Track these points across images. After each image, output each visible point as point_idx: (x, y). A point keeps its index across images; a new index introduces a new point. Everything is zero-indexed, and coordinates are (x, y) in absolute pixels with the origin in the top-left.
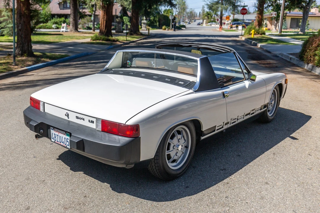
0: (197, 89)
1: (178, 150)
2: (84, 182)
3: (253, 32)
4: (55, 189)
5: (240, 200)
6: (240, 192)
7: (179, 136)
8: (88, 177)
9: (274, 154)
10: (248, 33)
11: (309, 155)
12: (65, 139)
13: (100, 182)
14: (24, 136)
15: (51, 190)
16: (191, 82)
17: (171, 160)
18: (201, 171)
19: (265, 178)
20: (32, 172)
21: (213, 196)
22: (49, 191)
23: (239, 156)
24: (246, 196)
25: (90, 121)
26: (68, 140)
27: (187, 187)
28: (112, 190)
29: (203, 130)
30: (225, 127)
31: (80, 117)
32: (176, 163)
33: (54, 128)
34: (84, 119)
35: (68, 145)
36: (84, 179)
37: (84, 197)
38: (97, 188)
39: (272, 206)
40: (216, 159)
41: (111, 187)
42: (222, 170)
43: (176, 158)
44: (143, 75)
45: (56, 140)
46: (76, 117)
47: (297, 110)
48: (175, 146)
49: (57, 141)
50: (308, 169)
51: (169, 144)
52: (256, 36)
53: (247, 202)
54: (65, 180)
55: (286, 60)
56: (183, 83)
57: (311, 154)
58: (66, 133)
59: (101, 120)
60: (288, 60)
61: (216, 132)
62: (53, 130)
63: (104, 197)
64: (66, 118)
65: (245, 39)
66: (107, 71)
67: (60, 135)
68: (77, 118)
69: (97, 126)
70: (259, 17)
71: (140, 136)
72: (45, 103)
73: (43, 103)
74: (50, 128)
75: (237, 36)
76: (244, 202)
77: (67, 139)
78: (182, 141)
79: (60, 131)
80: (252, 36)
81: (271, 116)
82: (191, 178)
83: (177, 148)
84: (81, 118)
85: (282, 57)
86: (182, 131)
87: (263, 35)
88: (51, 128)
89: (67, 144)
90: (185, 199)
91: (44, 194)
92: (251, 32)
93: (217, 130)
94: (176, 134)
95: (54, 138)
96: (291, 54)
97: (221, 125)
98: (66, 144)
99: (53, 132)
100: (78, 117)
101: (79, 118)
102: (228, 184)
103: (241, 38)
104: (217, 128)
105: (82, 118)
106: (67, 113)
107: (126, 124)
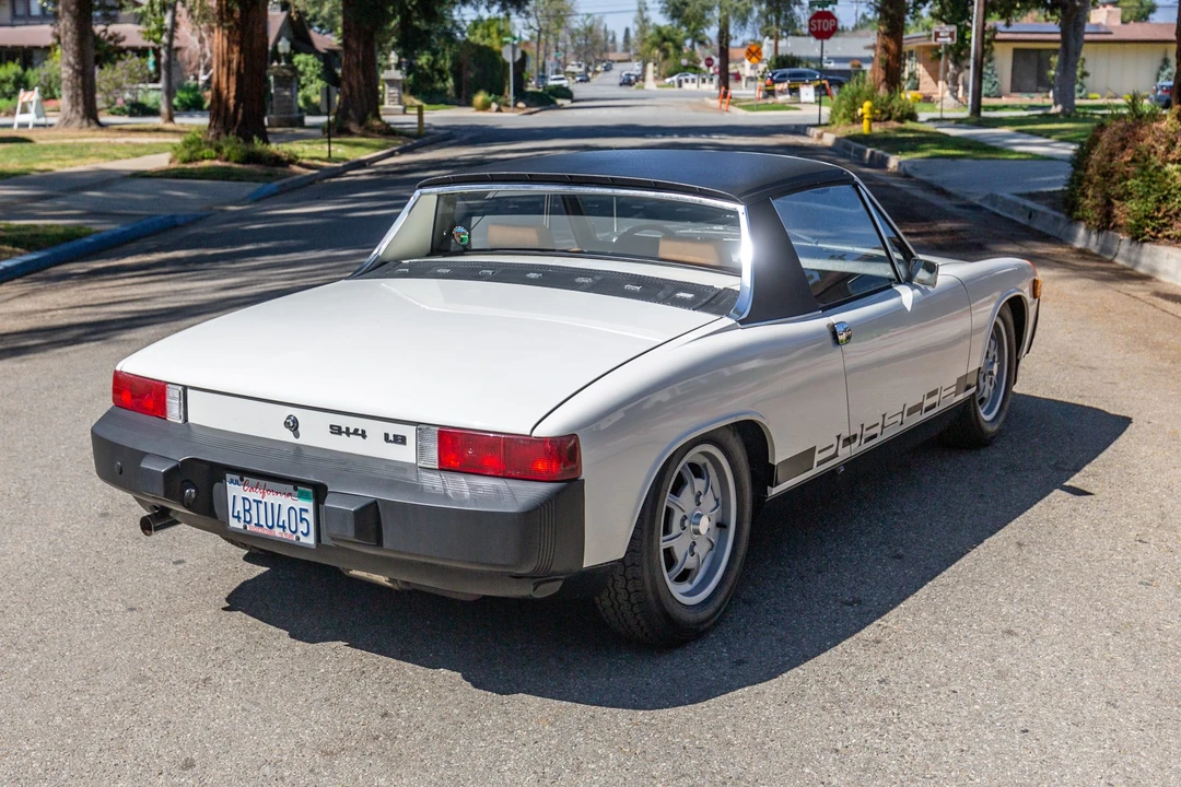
0: (745, 316)
1: (697, 532)
2: (364, 672)
3: (865, 109)
4: (262, 702)
5: (928, 685)
6: (924, 663)
7: (699, 484)
8: (371, 658)
9: (1020, 545)
10: (845, 116)
11: (1140, 541)
12: (292, 512)
13: (420, 669)
14: (51, 543)
15: (247, 706)
16: (720, 291)
17: (677, 570)
18: (778, 612)
19: (1000, 619)
20: (145, 656)
21: (838, 682)
22: (243, 710)
23: (899, 557)
24: (946, 673)
25: (391, 438)
26: (305, 515)
27: (740, 662)
28: (476, 686)
29: (774, 460)
30: (845, 453)
31: (348, 429)
32: (691, 583)
33: (244, 474)
34: (363, 432)
35: (306, 535)
36: (357, 665)
37: (383, 716)
38: (416, 687)
39: (1038, 694)
40: (819, 572)
41: (466, 678)
42: (851, 604)
43: (690, 562)
44: (533, 275)
45: (249, 522)
46: (331, 427)
47: (1079, 402)
48: (685, 517)
49: (258, 525)
50: (1141, 583)
51: (669, 512)
52: (877, 128)
53: (952, 688)
54: (287, 671)
55: (1014, 221)
56: (689, 296)
57: (1145, 540)
58: (296, 489)
59: (437, 428)
60: (1022, 220)
61: (816, 470)
62: (237, 483)
63: (456, 711)
64: (288, 436)
65: (837, 140)
66: (384, 268)
67: (270, 498)
68: (336, 430)
69: (420, 450)
70: (886, 48)
71: (582, 477)
72: (189, 390)
73: (180, 388)
74: (222, 479)
75: (800, 130)
76: (942, 689)
77: (301, 510)
78: (708, 502)
79: (270, 484)
80: (864, 128)
81: (993, 421)
82: (746, 633)
83: (696, 527)
84: (351, 431)
85: (997, 211)
86: (705, 465)
87: (909, 124)
88: (229, 476)
89: (300, 530)
90: (742, 697)
91: (227, 720)
92: (860, 111)
93: (819, 464)
94: (688, 475)
95: (242, 515)
96: (1032, 196)
97: (832, 446)
98: (294, 532)
99: (235, 491)
100: (340, 428)
101: (344, 429)
102: (878, 642)
103: (820, 136)
104: (818, 457)
105: (356, 431)
106: (289, 417)
107: (535, 434)
